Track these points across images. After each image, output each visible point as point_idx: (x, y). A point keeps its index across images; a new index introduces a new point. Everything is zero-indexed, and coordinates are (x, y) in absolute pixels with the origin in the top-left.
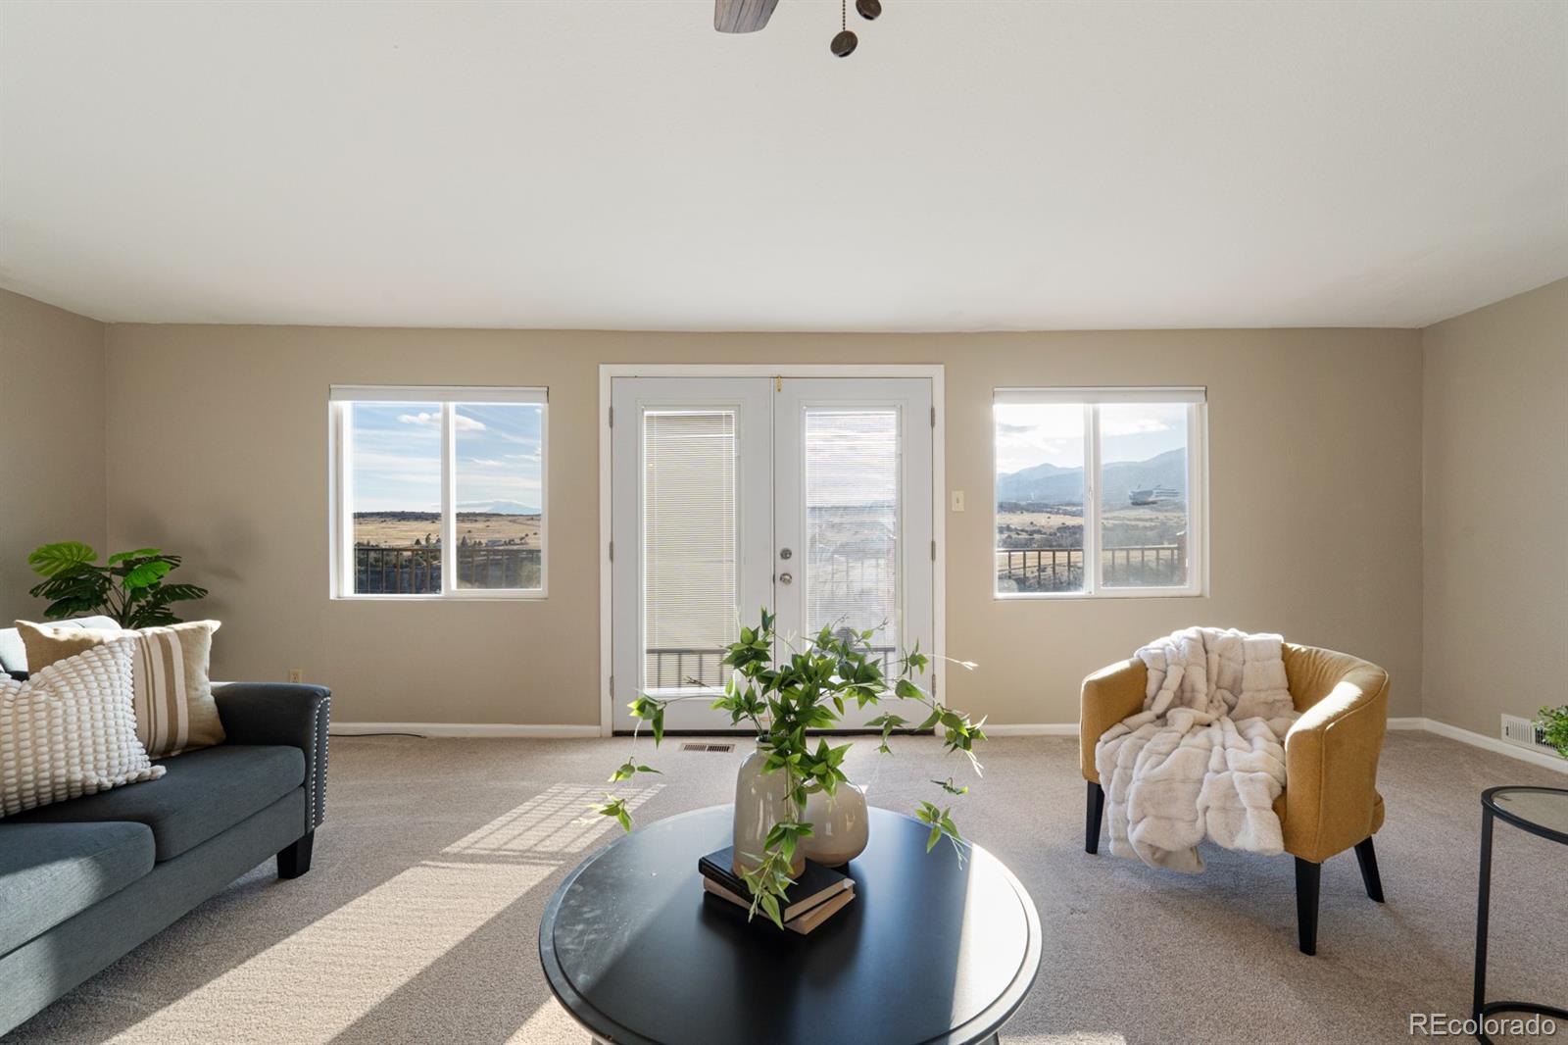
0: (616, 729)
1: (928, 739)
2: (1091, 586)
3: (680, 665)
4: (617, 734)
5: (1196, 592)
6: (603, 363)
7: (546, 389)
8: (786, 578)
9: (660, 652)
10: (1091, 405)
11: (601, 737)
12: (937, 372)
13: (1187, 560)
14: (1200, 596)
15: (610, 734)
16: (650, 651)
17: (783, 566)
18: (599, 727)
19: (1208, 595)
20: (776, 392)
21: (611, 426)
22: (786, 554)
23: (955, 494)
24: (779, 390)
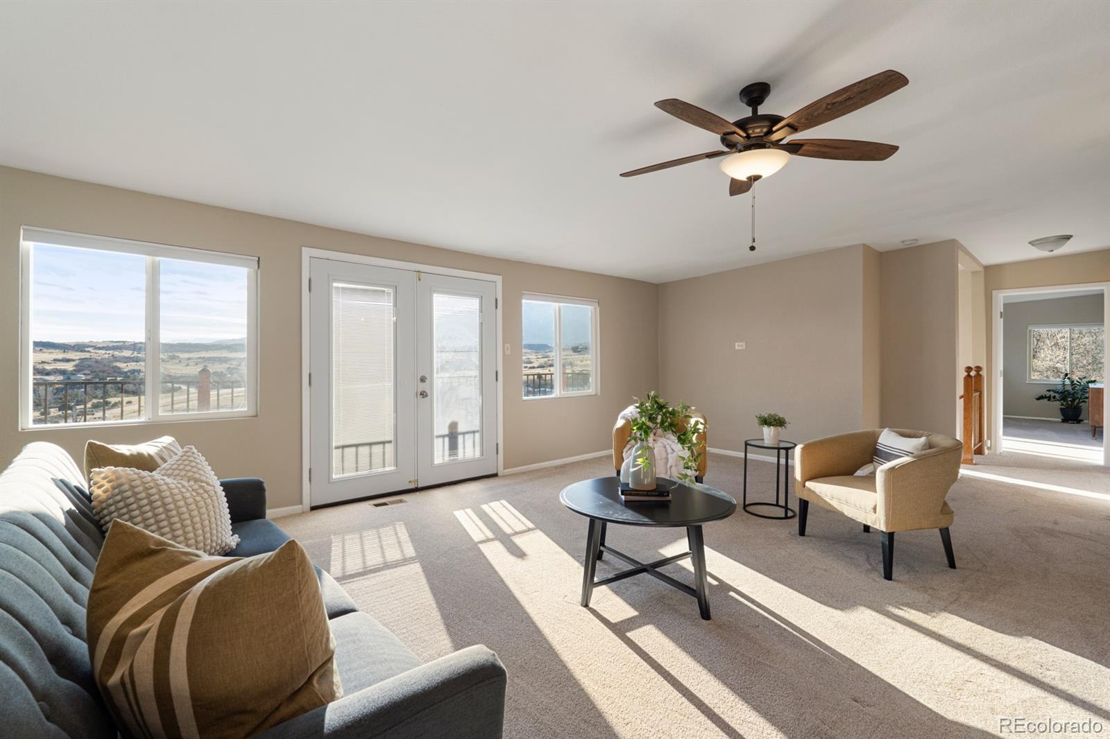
0: (313, 505)
1: (496, 478)
2: (557, 392)
3: (357, 454)
4: (313, 508)
5: (594, 393)
6: (304, 246)
7: (257, 259)
8: (423, 394)
9: (343, 447)
10: (557, 304)
11: (303, 513)
12: (498, 279)
13: (590, 379)
14: (596, 395)
15: (309, 509)
16: (337, 448)
17: (422, 387)
18: (301, 506)
19: (599, 394)
20: (418, 281)
21: (310, 291)
22: (423, 380)
23: (506, 345)
24: (420, 280)
